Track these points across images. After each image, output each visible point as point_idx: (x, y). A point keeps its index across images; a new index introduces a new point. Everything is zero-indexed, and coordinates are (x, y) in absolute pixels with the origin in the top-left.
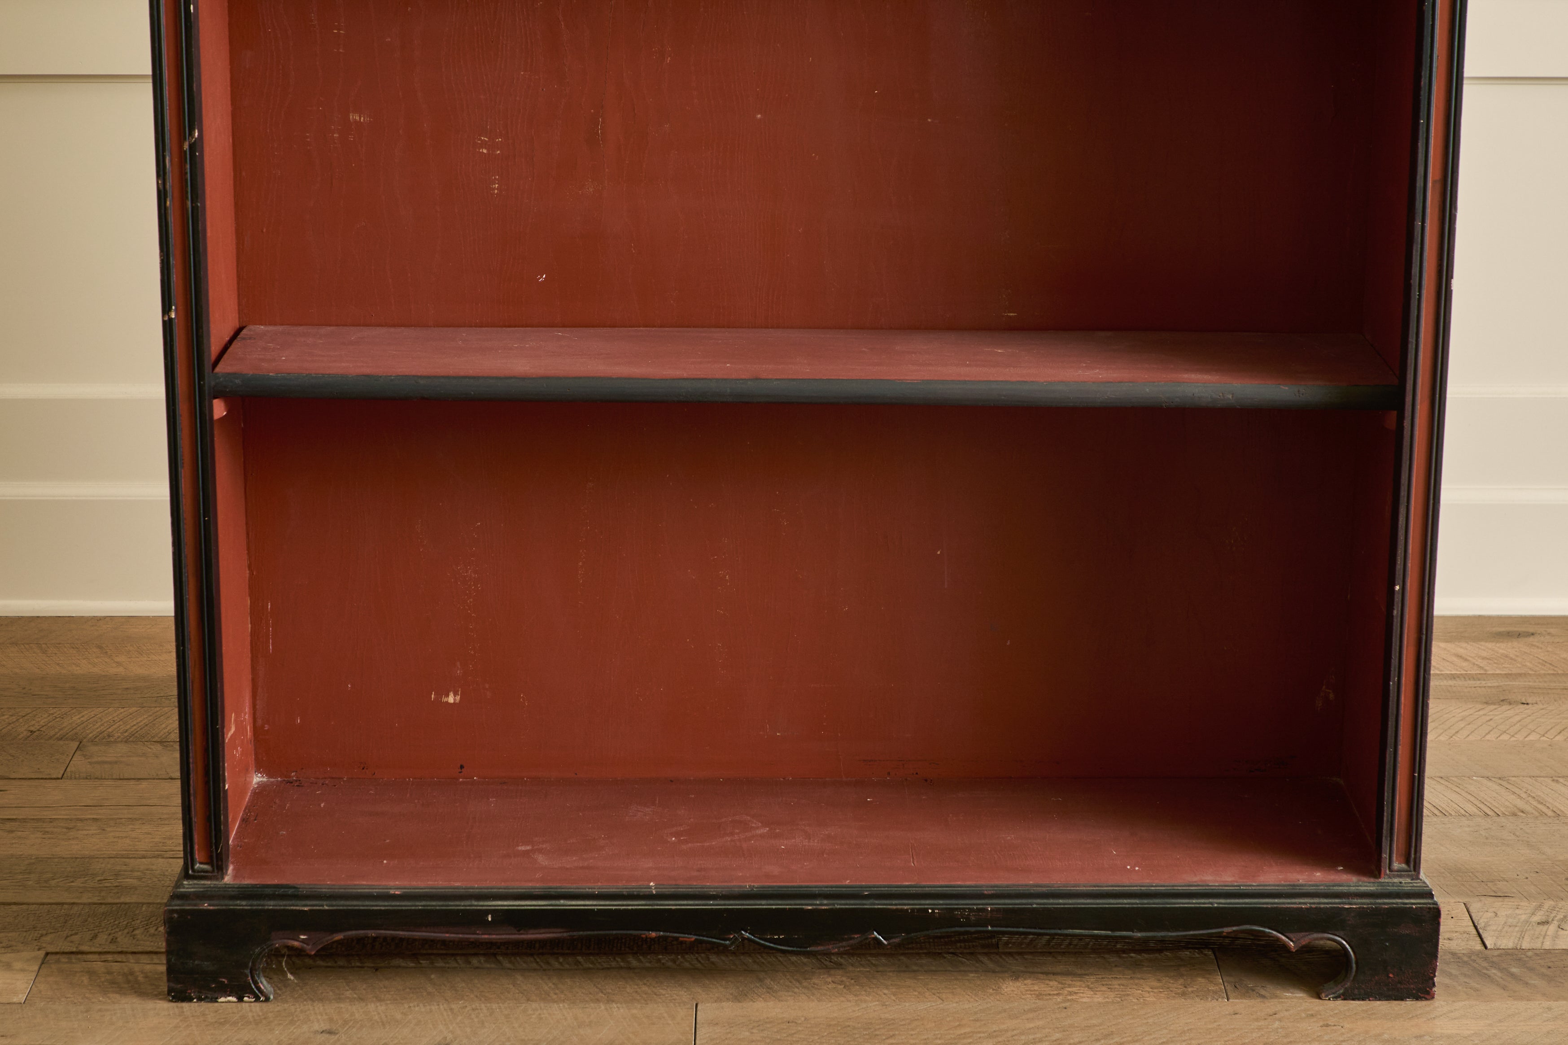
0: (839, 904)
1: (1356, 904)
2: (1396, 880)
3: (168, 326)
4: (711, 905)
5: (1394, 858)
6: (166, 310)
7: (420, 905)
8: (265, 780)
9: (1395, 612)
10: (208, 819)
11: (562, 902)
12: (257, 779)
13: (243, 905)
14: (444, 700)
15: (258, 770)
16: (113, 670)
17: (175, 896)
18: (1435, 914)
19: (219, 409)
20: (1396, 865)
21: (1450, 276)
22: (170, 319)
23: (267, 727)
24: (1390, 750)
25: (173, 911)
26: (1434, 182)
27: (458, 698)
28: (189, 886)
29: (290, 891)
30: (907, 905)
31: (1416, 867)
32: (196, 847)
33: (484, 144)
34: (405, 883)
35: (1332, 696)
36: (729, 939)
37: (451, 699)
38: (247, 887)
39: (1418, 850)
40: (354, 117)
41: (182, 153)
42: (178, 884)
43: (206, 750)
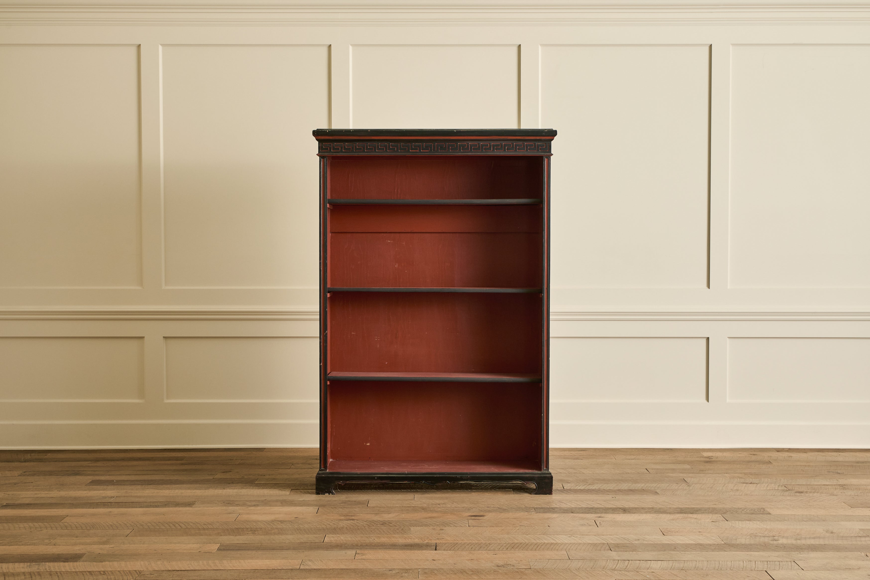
0: (441, 476)
1: (537, 476)
2: (544, 471)
3: (320, 366)
4: (417, 476)
5: (544, 467)
6: (320, 363)
7: (363, 476)
8: (332, 460)
9: (542, 420)
10: (324, 459)
11: (389, 475)
12: (331, 460)
13: (330, 475)
14: (367, 444)
15: (331, 459)
16: (297, 455)
17: (318, 474)
18: (552, 477)
19: (328, 383)
20: (544, 469)
21: (549, 357)
22: (321, 365)
23: (333, 450)
24: (542, 446)
25: (317, 477)
26: (546, 340)
27: (369, 444)
28: (320, 472)
29: (339, 473)
30: (454, 476)
31: (548, 469)
32: (322, 465)
33: (376, 338)
34: (360, 472)
35: (535, 444)
36: (420, 482)
37: (368, 444)
38: (331, 472)
39: (548, 466)
40: (353, 333)
41: (324, 335)
42: (319, 472)
43: (324, 446)
